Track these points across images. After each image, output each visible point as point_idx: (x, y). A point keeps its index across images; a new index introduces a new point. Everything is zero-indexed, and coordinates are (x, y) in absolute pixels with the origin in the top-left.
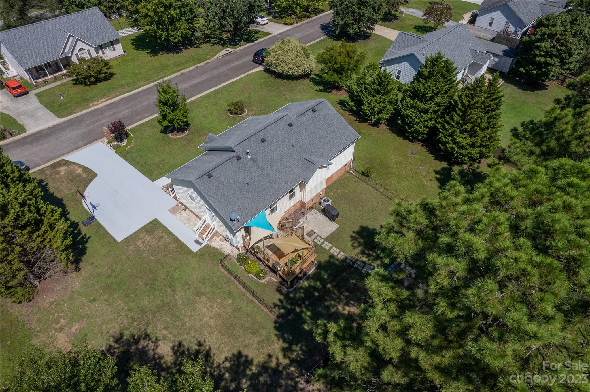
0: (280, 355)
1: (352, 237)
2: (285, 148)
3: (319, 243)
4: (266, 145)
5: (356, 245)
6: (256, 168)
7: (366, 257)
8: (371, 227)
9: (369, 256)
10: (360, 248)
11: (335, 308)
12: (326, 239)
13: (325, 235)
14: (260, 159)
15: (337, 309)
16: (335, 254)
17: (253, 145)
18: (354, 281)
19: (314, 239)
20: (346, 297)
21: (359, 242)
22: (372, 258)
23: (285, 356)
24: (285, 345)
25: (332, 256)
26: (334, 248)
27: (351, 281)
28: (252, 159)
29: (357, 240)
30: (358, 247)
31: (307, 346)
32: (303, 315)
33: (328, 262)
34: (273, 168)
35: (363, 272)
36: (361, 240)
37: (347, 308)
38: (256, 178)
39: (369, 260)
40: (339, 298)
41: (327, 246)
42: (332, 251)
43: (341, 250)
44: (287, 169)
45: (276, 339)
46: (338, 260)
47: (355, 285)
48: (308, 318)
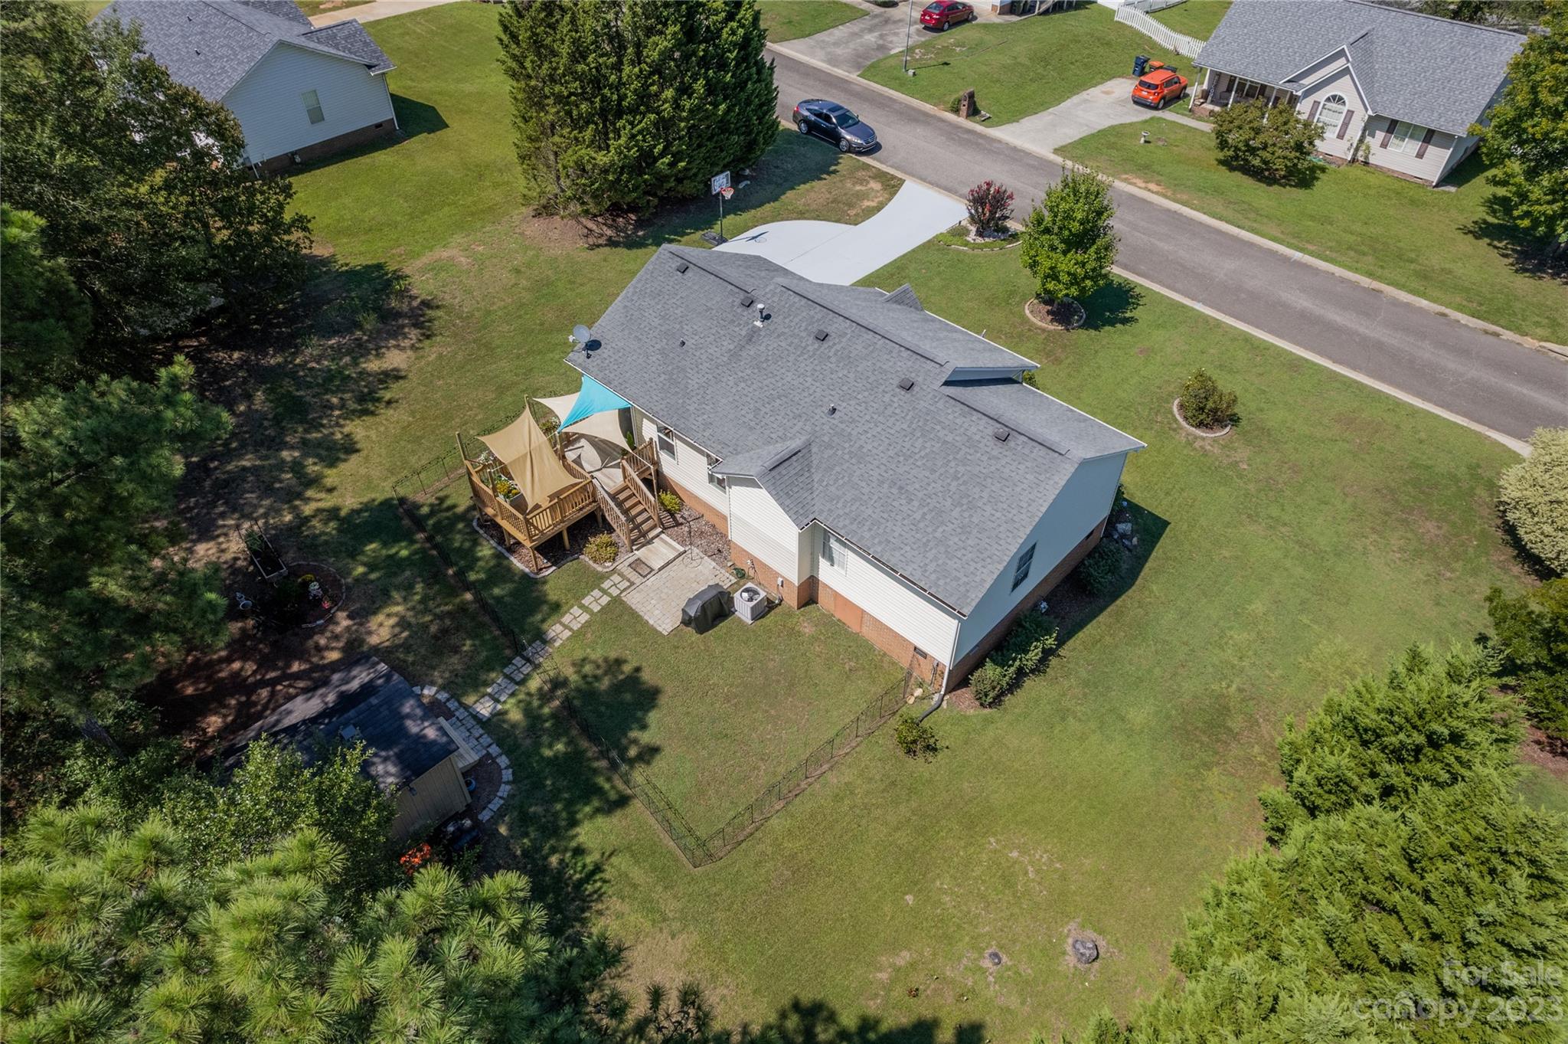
0: (328, 502)
1: (619, 662)
2: (818, 395)
3: (606, 585)
4: (810, 348)
5: (588, 669)
6: (731, 347)
7: (540, 689)
8: (653, 717)
9: (545, 697)
10: (574, 678)
11: (400, 600)
12: (617, 601)
13: (633, 599)
14: (762, 348)
15: (398, 604)
16: (566, 619)
17: (796, 320)
18: (465, 648)
19: (621, 575)
20: (425, 627)
21: (596, 678)
22: (536, 703)
23: (319, 511)
24: (343, 513)
25: (556, 608)
26: (585, 617)
27: (468, 642)
28: (755, 331)
29: (606, 673)
30: (578, 672)
31: (326, 542)
32: (403, 544)
33: (541, 600)
34: (743, 385)
35: (493, 675)
36: (605, 684)
37: (393, 621)
38: (704, 357)
39: (529, 694)
40: (427, 611)
41: (596, 601)
42: (576, 611)
43: (577, 635)
44: (751, 416)
45: (365, 500)
46: (543, 621)
47: (456, 650)
48: (394, 551)
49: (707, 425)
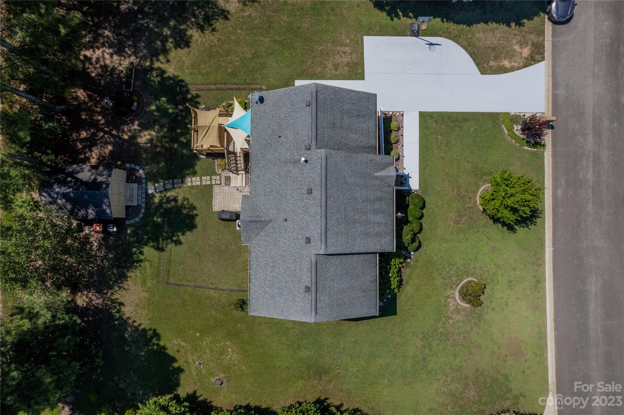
0: (163, 66)
1: (194, 208)
2: (288, 209)
3: (214, 177)
4: (303, 191)
5: (185, 203)
6: (289, 158)
7: (169, 197)
8: (188, 233)
9: (168, 201)
10: (180, 202)
11: (156, 130)
12: (211, 186)
13: (216, 190)
14: (294, 171)
15: (154, 131)
16: (194, 179)
17: (311, 175)
18: (161, 165)
19: (220, 178)
20: (156, 147)
21: (185, 208)
22: (164, 201)
23: (159, 68)
24: (166, 75)
25: (194, 174)
26: (198, 183)
27: (163, 164)
29: (188, 208)
30: (182, 201)
31: (152, 85)
32: (173, 106)
33: (192, 166)
34: (277, 176)
35: (161, 181)
36: (185, 212)
37: (148, 137)
38: (280, 151)
39: (165, 196)
40: (161, 141)
41: (206, 180)
42: (198, 178)
43: (192, 187)
44: (269, 190)
45: (176, 74)
46: (188, 174)
47: (158, 163)
48: (168, 107)
49: (258, 177)
